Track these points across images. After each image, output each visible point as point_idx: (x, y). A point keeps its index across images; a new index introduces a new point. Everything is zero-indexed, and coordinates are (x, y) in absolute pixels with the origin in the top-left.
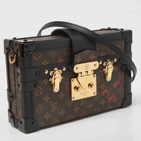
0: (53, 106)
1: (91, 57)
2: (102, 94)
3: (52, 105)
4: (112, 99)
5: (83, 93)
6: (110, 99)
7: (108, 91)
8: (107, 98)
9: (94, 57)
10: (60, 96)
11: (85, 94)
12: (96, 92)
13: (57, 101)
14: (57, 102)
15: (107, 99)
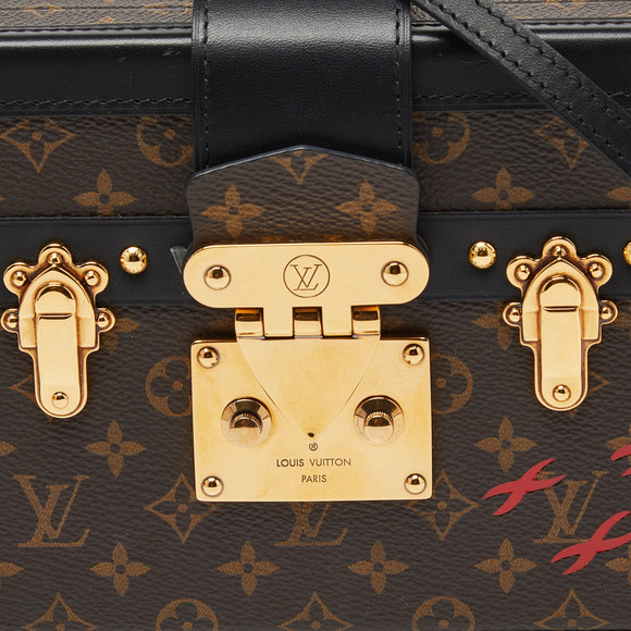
0: (44, 514)
1: (348, 208)
2: (504, 497)
3: (33, 498)
4: (602, 557)
5: (301, 463)
6: (587, 549)
7: (560, 488)
8: (552, 537)
9: (386, 207)
10: (97, 448)
11: (320, 471)
12: (427, 470)
13: (75, 482)
14: (71, 489)
15: (554, 549)
